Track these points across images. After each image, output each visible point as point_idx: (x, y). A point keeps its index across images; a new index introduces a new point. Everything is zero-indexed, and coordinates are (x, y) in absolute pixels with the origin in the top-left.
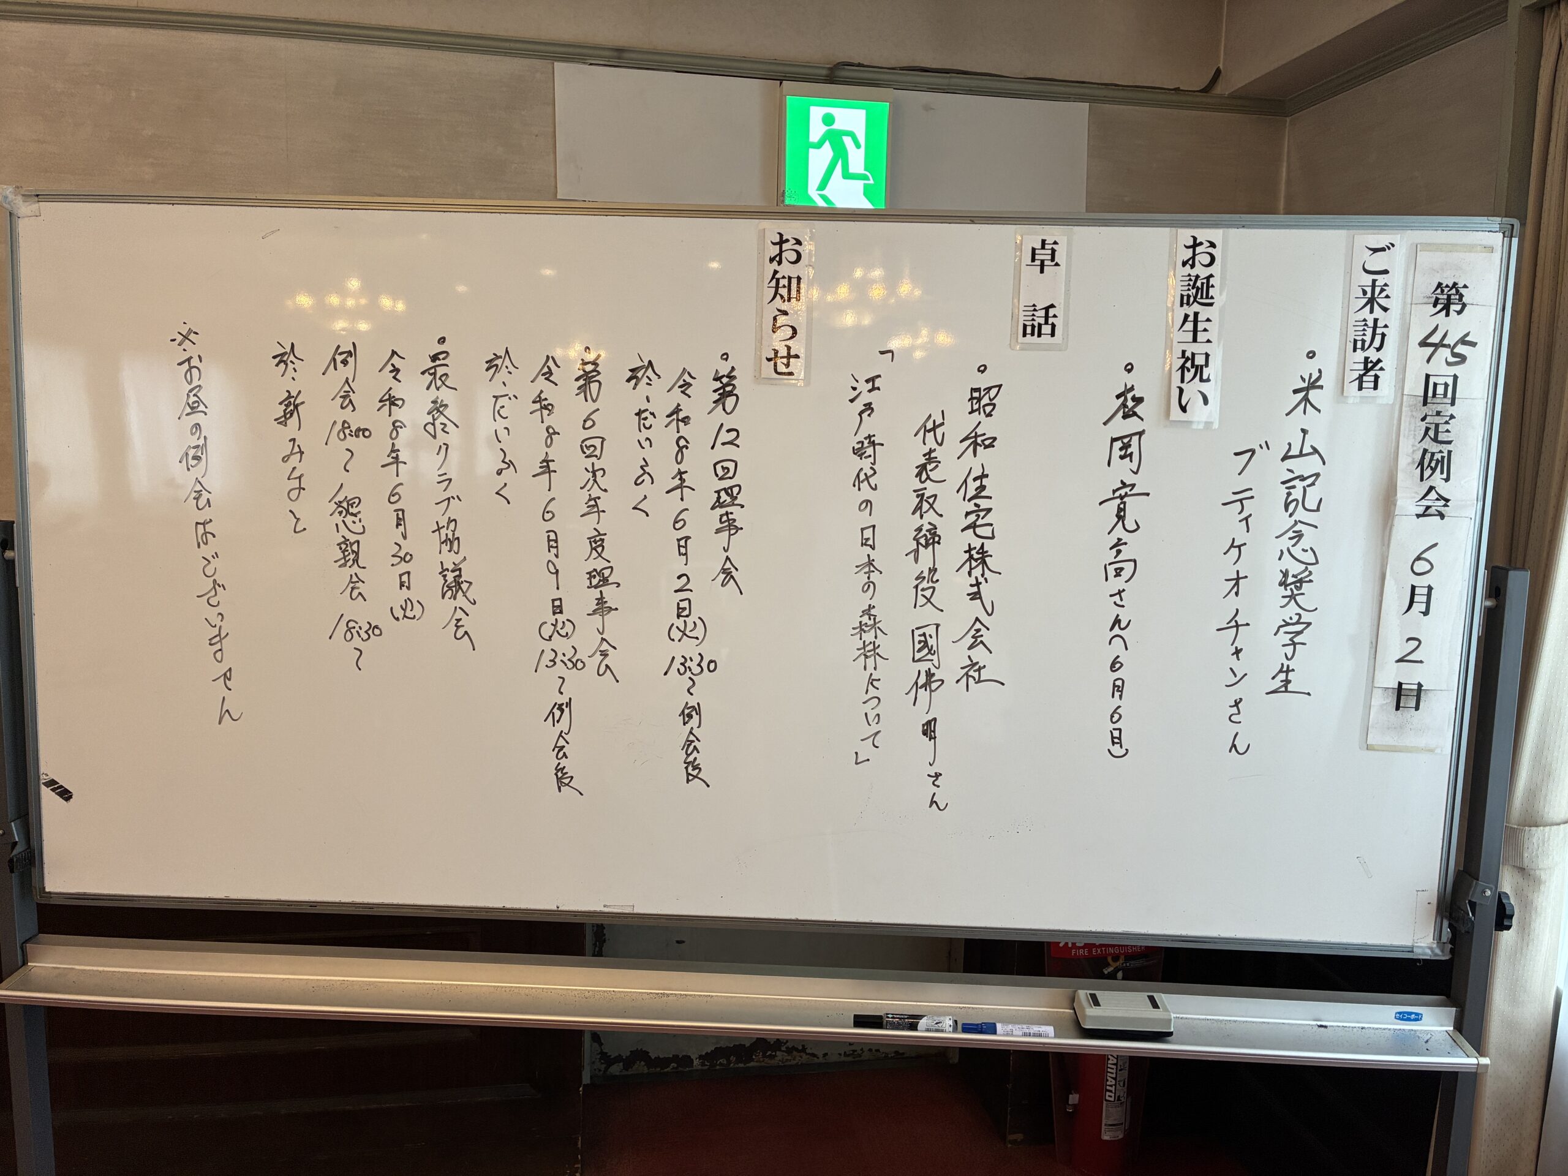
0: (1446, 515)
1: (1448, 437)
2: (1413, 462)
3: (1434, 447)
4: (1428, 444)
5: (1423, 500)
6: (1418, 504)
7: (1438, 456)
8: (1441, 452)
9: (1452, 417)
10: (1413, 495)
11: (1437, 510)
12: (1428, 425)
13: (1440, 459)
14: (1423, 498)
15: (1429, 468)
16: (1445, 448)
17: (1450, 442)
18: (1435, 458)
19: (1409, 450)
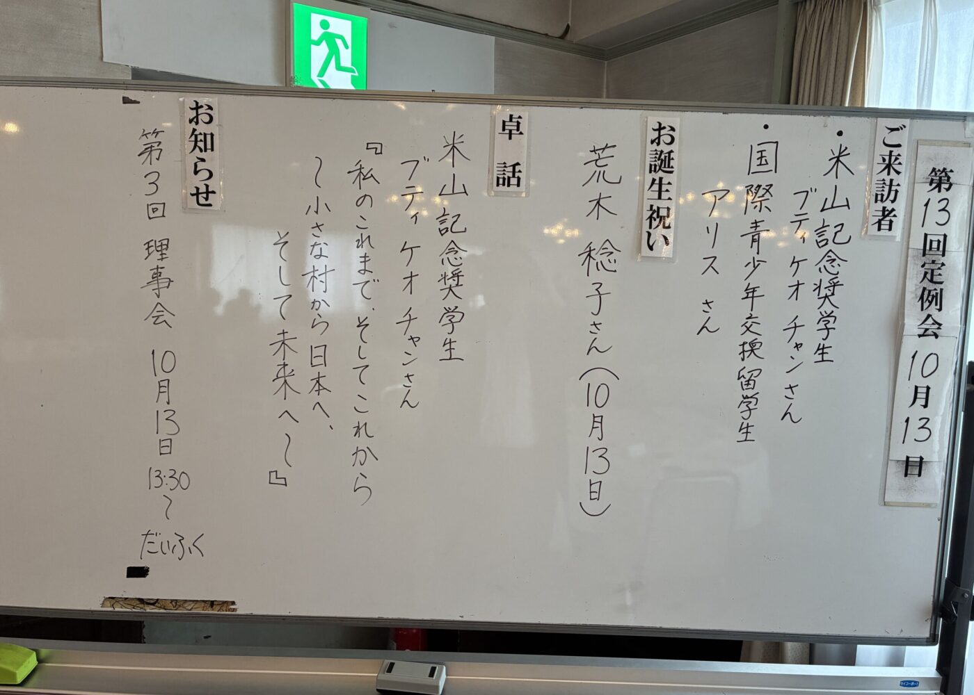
0: (939, 335)
1: (940, 278)
2: (917, 297)
4: (926, 284)
5: (923, 324)
6: (920, 327)
8: (935, 289)
9: (943, 264)
10: (916, 320)
11: (933, 332)
12: (926, 270)
13: (935, 295)
15: (927, 301)
16: (938, 287)
17: (941, 283)
18: (931, 294)
19: (913, 288)
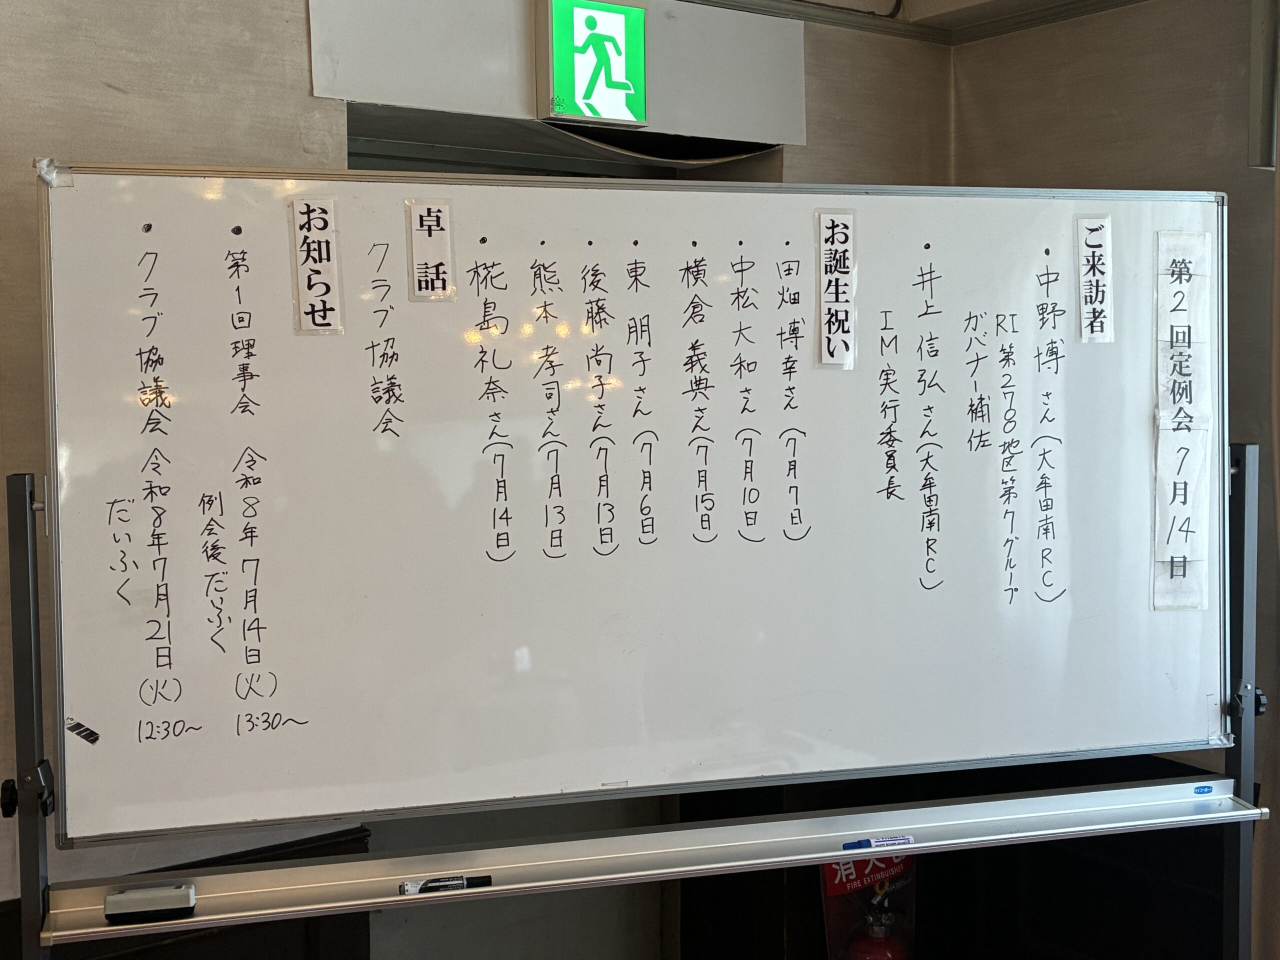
0: (1191, 428)
1: (1188, 370)
2: (1168, 390)
3: (1180, 379)
4: (1176, 376)
5: (1176, 418)
6: (1174, 420)
7: (1183, 385)
8: (1185, 382)
9: (1190, 356)
10: (1170, 414)
11: (1186, 425)
12: (1175, 363)
13: (1185, 387)
14: (1175, 417)
15: (1178, 394)
16: (1187, 379)
17: (1189, 375)
18: (1182, 387)
19: (1166, 379)
